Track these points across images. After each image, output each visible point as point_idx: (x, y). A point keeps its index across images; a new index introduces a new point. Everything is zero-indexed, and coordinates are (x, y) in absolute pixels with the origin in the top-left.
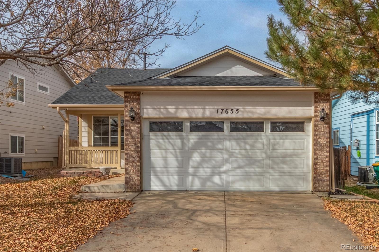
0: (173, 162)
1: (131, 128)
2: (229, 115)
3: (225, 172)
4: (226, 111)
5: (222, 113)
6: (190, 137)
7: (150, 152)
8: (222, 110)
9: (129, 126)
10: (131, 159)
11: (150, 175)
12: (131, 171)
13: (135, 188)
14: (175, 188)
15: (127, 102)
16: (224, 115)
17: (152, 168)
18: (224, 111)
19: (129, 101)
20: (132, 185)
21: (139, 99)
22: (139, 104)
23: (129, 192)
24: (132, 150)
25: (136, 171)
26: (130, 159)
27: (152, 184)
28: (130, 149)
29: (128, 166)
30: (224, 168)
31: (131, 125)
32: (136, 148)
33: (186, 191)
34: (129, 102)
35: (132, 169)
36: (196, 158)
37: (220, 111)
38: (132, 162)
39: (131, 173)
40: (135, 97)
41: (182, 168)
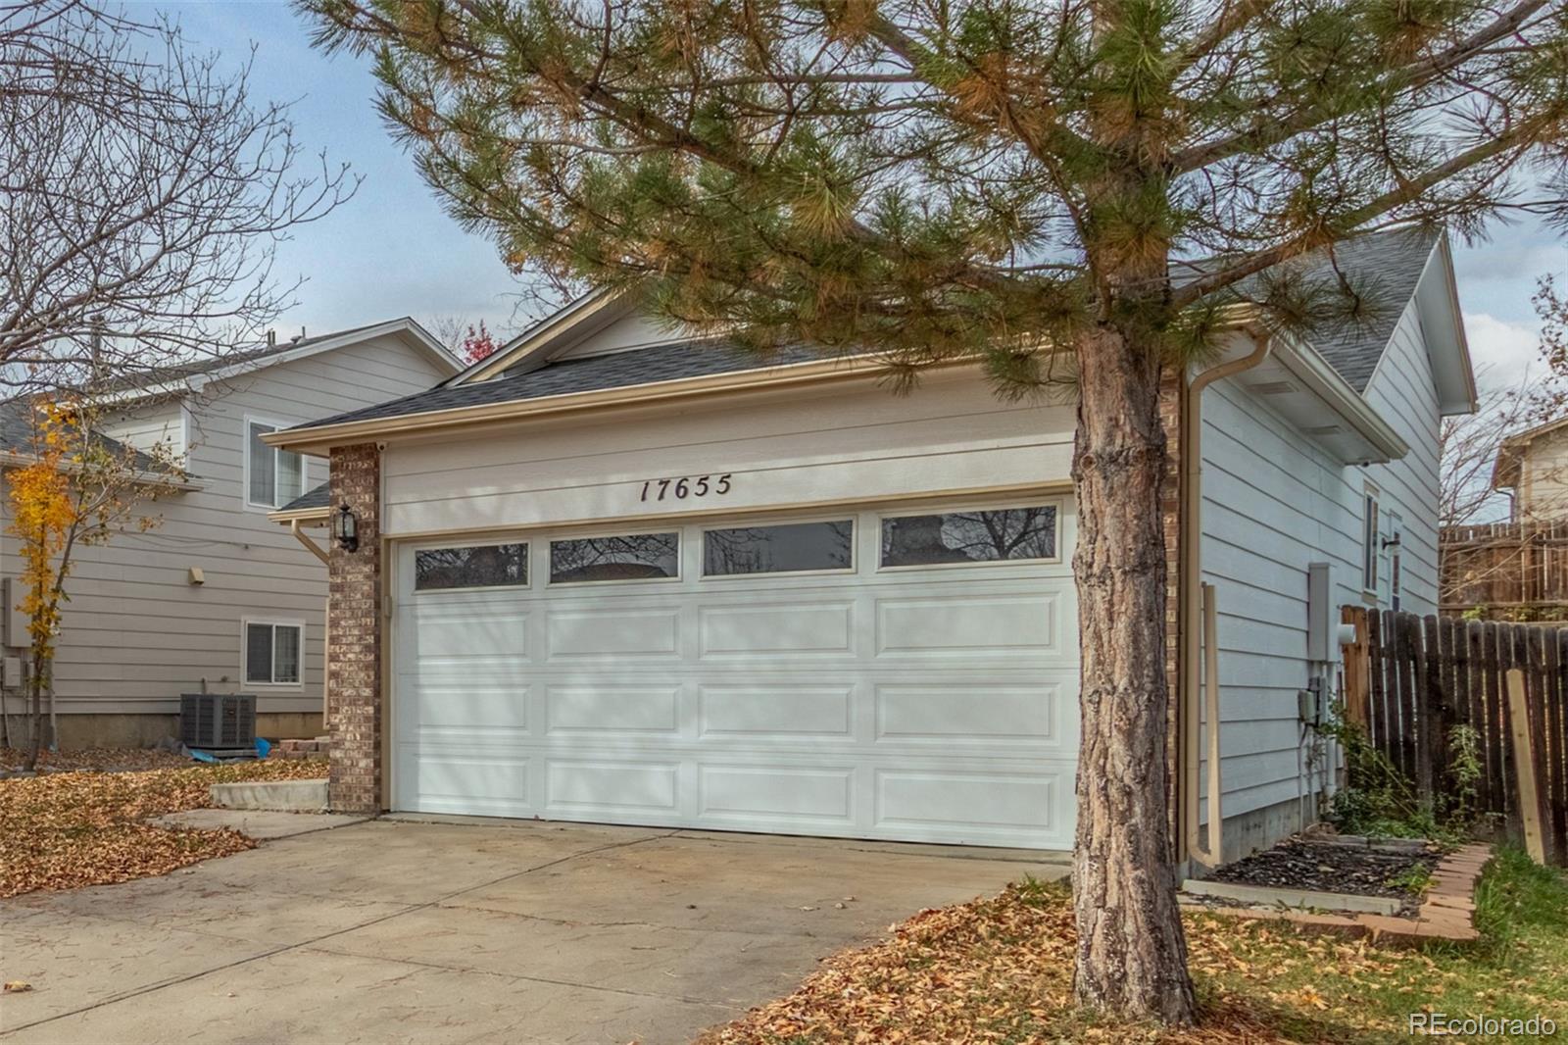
1: (349, 577)
2: (694, 504)
4: (679, 486)
5: (661, 497)
6: (556, 606)
7: (417, 667)
8: (665, 483)
9: (343, 570)
10: (348, 692)
11: (417, 755)
12: (348, 737)
13: (359, 798)
15: (338, 487)
16: (673, 506)
17: (427, 726)
18: (672, 487)
19: (342, 480)
20: (349, 788)
21: (375, 473)
22: (376, 489)
23: (342, 813)
24: (350, 660)
25: (361, 735)
26: (345, 694)
27: (424, 787)
28: (345, 656)
29: (339, 716)
31: (347, 568)
32: (361, 652)
33: (537, 819)
34: (343, 482)
35: (351, 728)
37: (654, 490)
38: (350, 704)
39: (347, 745)
40: (360, 464)
41: (523, 728)
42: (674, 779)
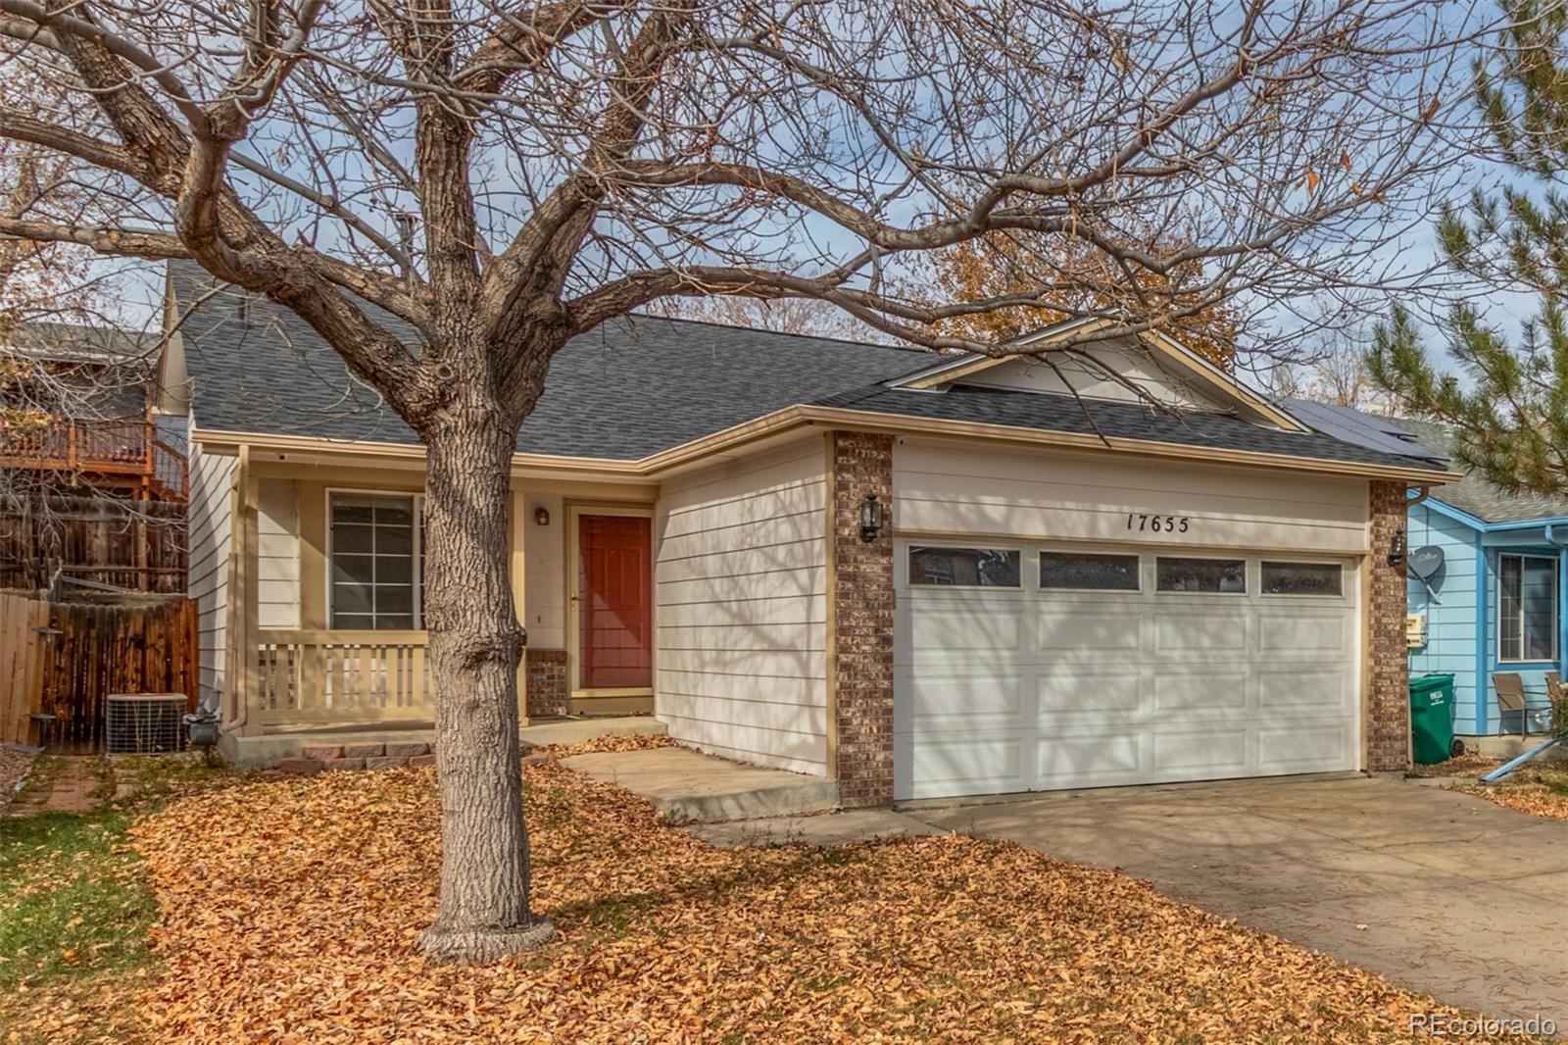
0: (988, 691)
1: (863, 567)
2: (1163, 537)
3: (1143, 725)
4: (1154, 522)
5: (1142, 528)
6: (1044, 607)
7: (911, 659)
8: (1143, 517)
9: (855, 560)
10: (862, 685)
11: (911, 744)
12: (863, 731)
13: (877, 792)
14: (996, 786)
15: (848, 472)
16: (1149, 537)
17: (920, 716)
18: (1148, 522)
19: (854, 467)
20: (865, 783)
21: (887, 464)
22: (888, 482)
23: (856, 809)
24: (864, 652)
25: (879, 729)
26: (859, 687)
27: (918, 774)
28: (858, 648)
29: (852, 710)
30: (1141, 712)
31: (860, 557)
32: (878, 644)
33: (1029, 792)
34: (855, 469)
35: (866, 722)
36: (1062, 679)
37: (1137, 522)
38: (865, 697)
39: (862, 739)
40: (875, 453)
41: (1014, 713)
42: (1134, 746)
